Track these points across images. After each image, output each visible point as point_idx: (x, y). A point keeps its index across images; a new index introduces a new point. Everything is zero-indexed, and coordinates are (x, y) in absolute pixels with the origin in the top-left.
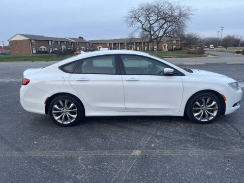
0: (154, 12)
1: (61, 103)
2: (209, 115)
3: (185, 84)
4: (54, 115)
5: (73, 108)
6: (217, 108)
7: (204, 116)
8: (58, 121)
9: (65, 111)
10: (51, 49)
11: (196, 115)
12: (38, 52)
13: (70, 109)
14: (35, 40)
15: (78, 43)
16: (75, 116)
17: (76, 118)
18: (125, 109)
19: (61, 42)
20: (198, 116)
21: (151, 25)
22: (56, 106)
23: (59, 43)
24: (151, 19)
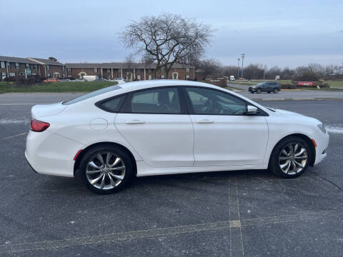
0: (162, 28)
1: (101, 158)
2: (298, 166)
3: (271, 127)
4: (88, 177)
5: (119, 164)
6: (306, 156)
7: (291, 168)
8: (95, 186)
9: (106, 170)
10: (4, 74)
11: (282, 166)
13: (115, 166)
15: (48, 67)
16: (122, 177)
17: (123, 181)
18: (194, 163)
19: (20, 64)
20: (285, 168)
21: (158, 46)
22: (92, 163)
23: (17, 65)
24: (158, 38)
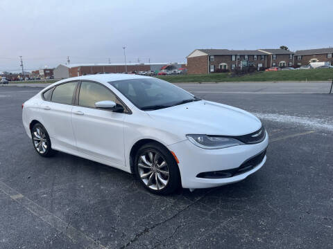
1: (38, 131)
4: (35, 142)
6: (168, 172)
7: (153, 181)
8: (37, 148)
10: (234, 66)
12: (217, 71)
13: (44, 138)
14: (215, 56)
15: (275, 56)
16: (46, 147)
17: (46, 149)
19: (248, 56)
22: (35, 133)
23: (246, 57)
